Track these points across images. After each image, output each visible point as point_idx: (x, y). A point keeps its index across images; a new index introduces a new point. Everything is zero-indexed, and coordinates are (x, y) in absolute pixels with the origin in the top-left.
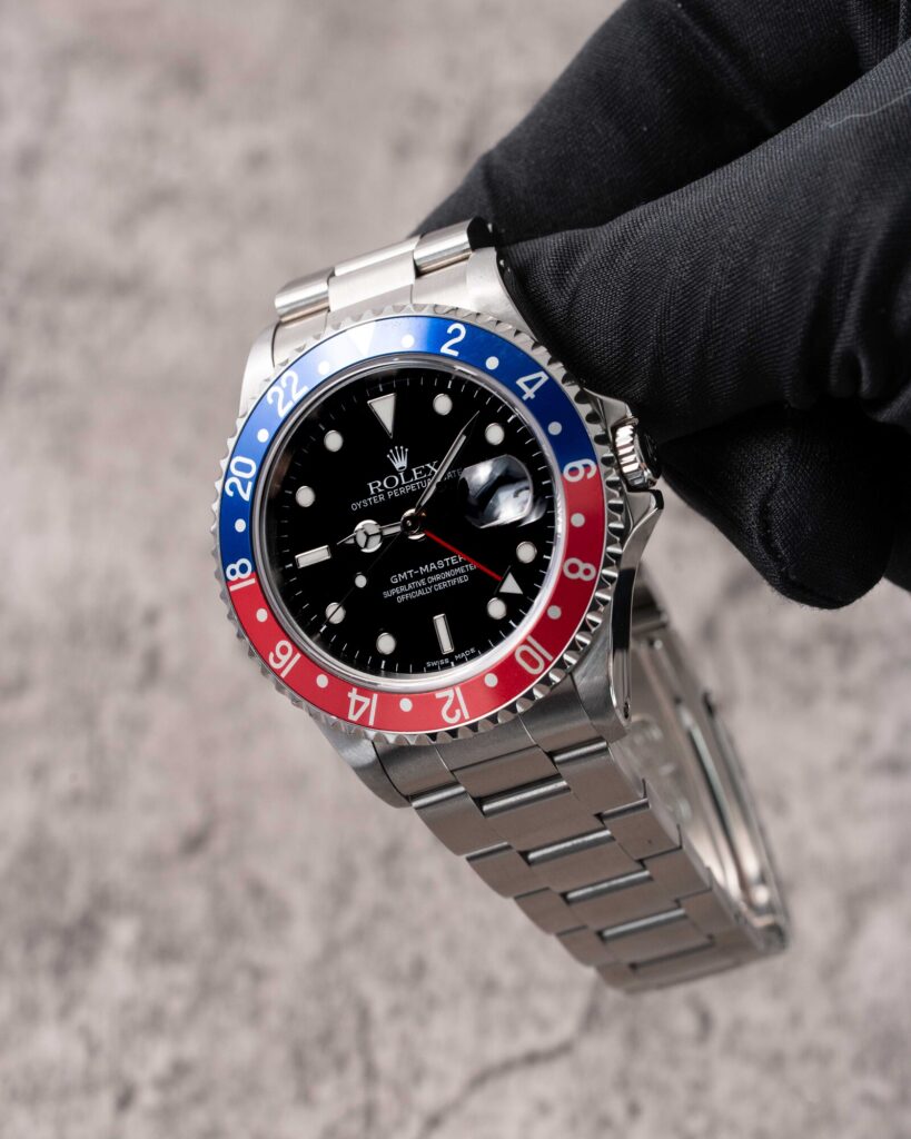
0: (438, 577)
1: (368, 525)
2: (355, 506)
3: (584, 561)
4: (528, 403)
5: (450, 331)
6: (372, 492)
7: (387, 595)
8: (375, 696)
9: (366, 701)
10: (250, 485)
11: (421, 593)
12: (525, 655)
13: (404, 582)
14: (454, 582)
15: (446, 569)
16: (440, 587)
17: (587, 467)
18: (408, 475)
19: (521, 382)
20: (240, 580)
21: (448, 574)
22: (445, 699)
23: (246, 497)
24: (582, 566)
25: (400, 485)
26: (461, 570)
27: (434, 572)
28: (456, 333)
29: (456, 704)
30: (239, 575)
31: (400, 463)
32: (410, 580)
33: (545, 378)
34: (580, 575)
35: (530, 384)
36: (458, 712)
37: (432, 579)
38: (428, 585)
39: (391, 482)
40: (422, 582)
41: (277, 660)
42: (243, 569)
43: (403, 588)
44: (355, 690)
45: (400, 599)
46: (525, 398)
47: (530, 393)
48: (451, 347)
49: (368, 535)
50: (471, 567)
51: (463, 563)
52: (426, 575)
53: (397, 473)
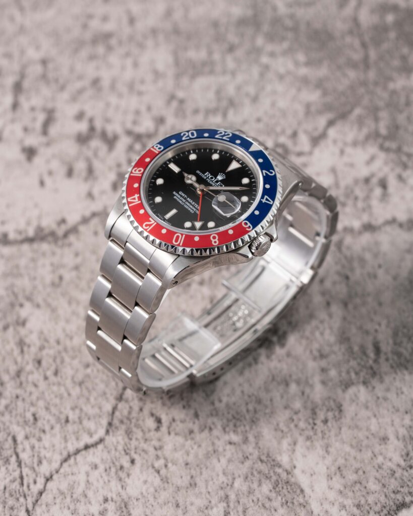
0: (188, 204)
1: (194, 178)
2: (198, 172)
3: (218, 240)
4: (260, 202)
5: (271, 171)
6: (205, 174)
7: (174, 193)
8: (140, 202)
9: (137, 200)
10: (188, 138)
11: (181, 202)
12: (178, 237)
13: (181, 196)
14: (190, 209)
15: (193, 206)
16: (186, 206)
17: (249, 227)
18: (217, 182)
19: (266, 197)
20: (155, 149)
21: (191, 207)
22: (150, 221)
23: (184, 139)
24: (216, 240)
25: (212, 181)
26: (195, 210)
27: (190, 203)
28: (271, 173)
29: (150, 225)
30: (157, 148)
31: (220, 178)
32: (183, 197)
33: (271, 203)
34: (213, 241)
35: (267, 200)
36: (148, 227)
37: (187, 203)
38: (184, 203)
39: (212, 178)
40: (184, 201)
41: (135, 171)
42: (160, 148)
43: (179, 196)
44: (138, 195)
45: (175, 197)
46: (262, 200)
47: (264, 201)
48: (266, 173)
49: (191, 179)
50: (198, 212)
51: (198, 209)
52: (188, 201)
53: (215, 178)
